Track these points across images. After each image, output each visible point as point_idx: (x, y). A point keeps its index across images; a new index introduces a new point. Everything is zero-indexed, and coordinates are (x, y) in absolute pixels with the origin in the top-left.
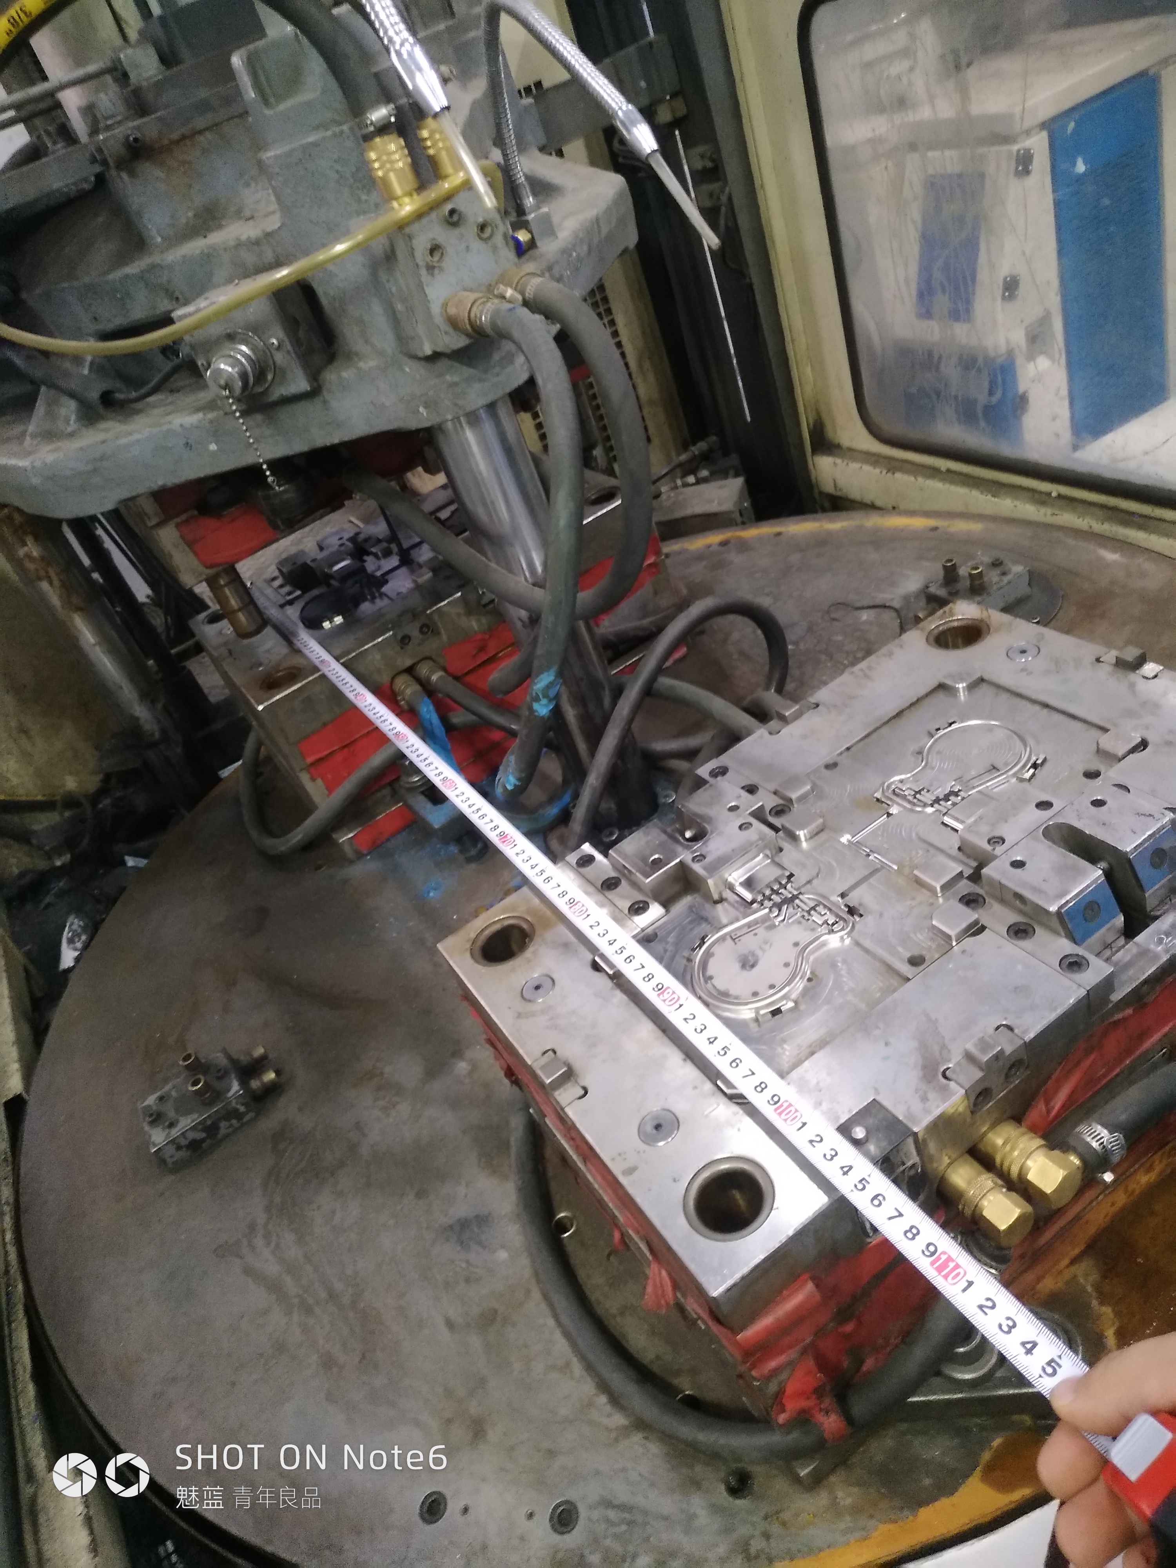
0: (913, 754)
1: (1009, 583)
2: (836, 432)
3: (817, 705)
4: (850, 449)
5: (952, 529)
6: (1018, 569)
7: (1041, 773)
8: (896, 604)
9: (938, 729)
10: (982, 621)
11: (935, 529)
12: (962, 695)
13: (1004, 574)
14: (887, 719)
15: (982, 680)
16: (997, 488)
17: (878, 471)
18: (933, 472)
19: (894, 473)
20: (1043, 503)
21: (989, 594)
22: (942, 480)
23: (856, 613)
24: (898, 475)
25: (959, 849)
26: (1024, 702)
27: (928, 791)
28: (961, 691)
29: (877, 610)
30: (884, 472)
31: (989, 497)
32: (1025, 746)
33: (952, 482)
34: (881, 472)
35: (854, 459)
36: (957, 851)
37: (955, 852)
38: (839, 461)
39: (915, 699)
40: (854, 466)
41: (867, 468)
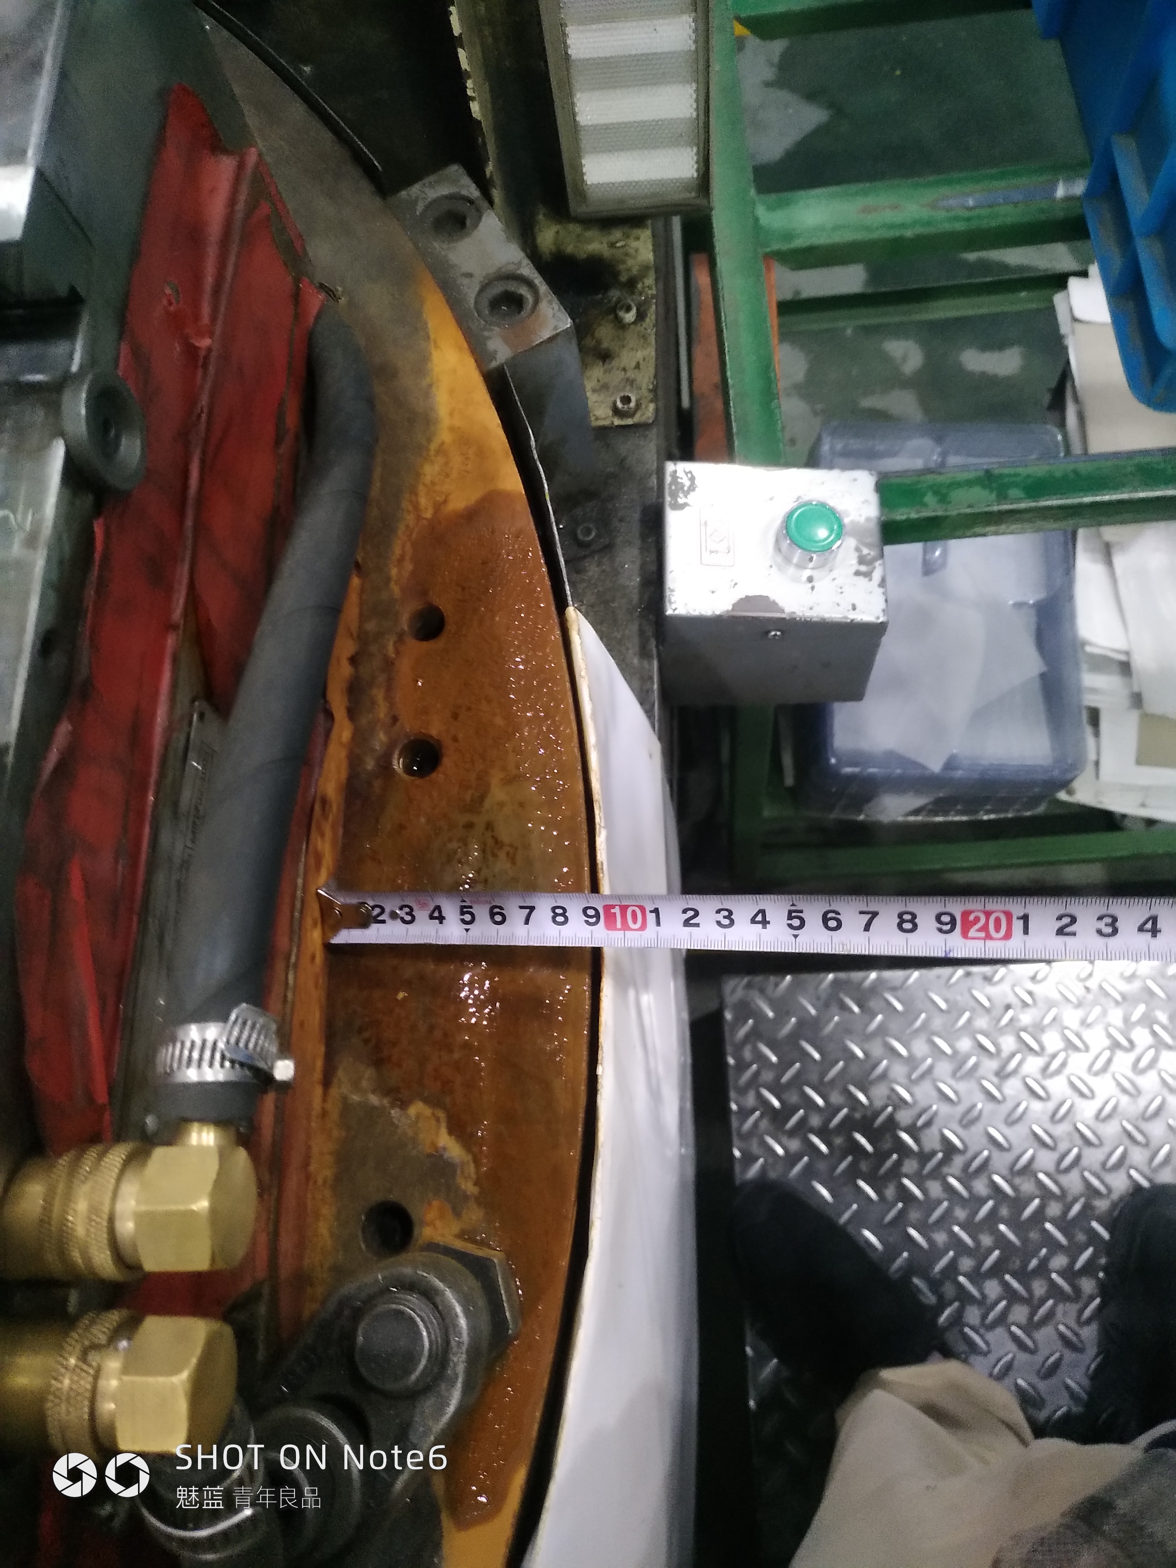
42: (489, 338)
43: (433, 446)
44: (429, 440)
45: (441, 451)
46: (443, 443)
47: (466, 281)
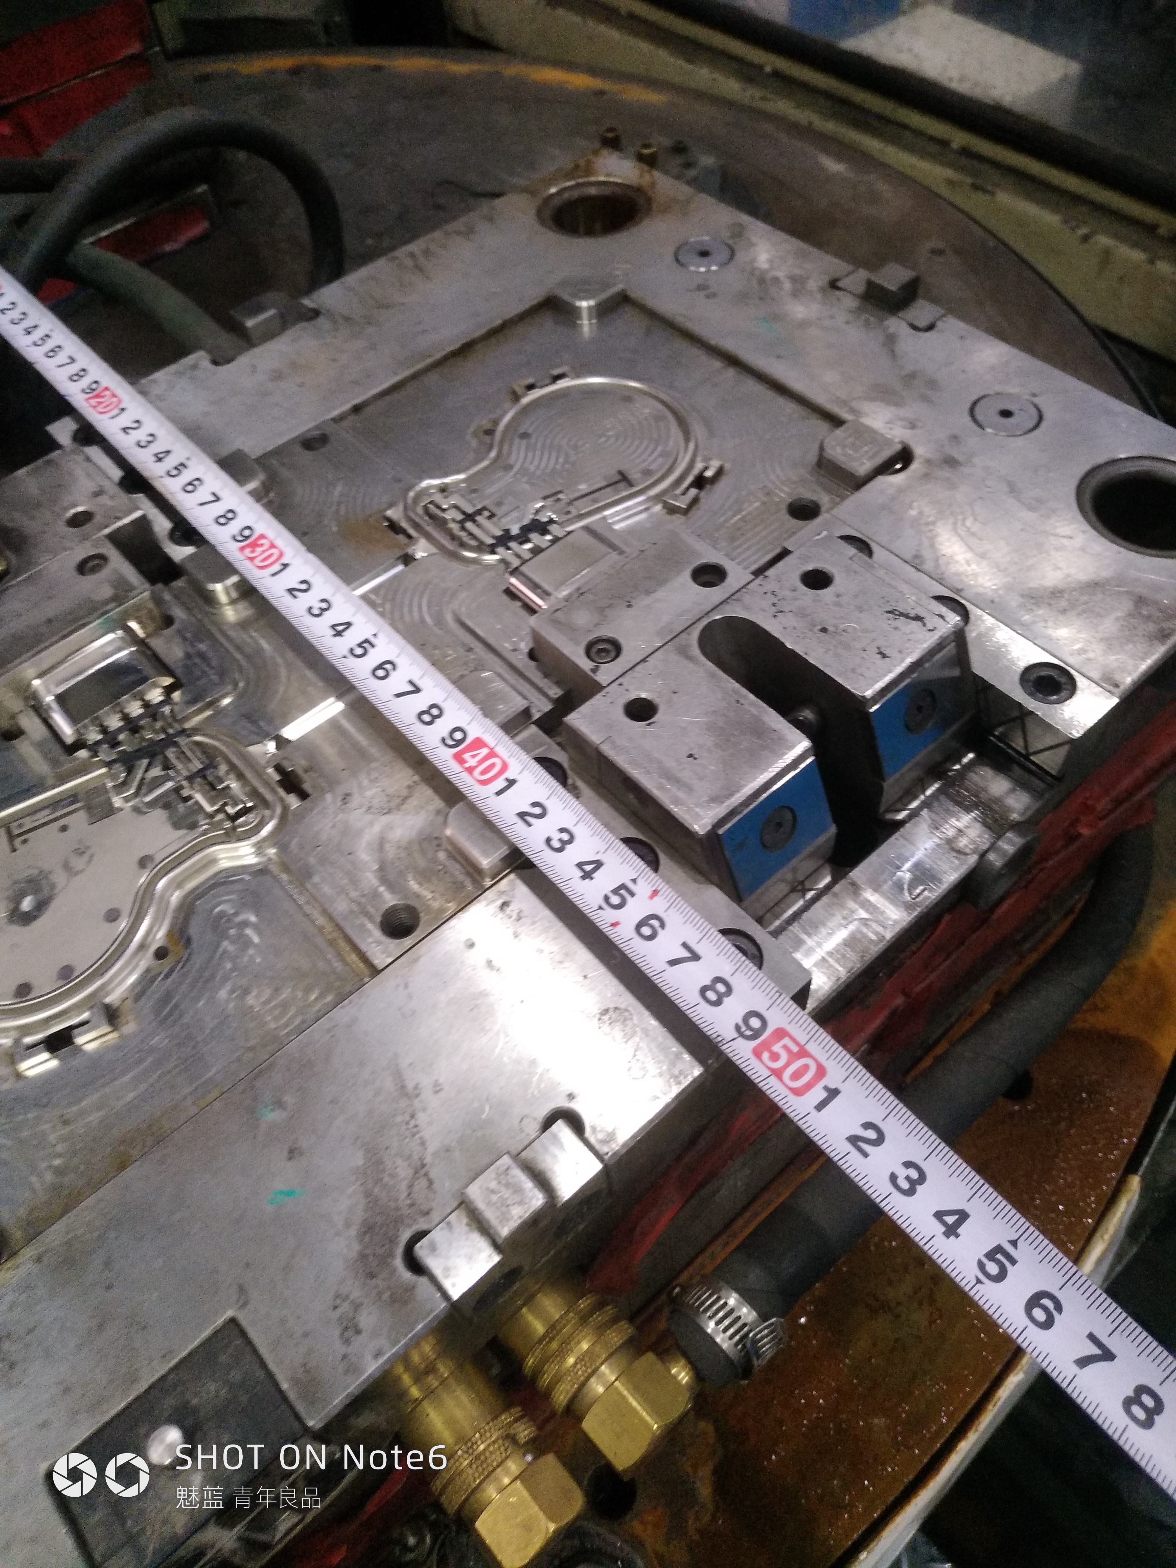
0: (475, 434)
3: (315, 314)
5: (625, 97)
6: (708, 161)
7: (712, 498)
9: (531, 387)
10: (639, 190)
11: (602, 92)
12: (586, 325)
14: (439, 355)
15: (623, 300)
20: (751, 80)
25: (532, 655)
26: (696, 352)
27: (492, 516)
28: (585, 314)
31: (682, 61)
32: (687, 440)
36: (527, 660)
37: (521, 660)
39: (499, 322)
43: (1126, 963)
44: (1126, 956)
45: (1129, 971)
46: (1134, 967)
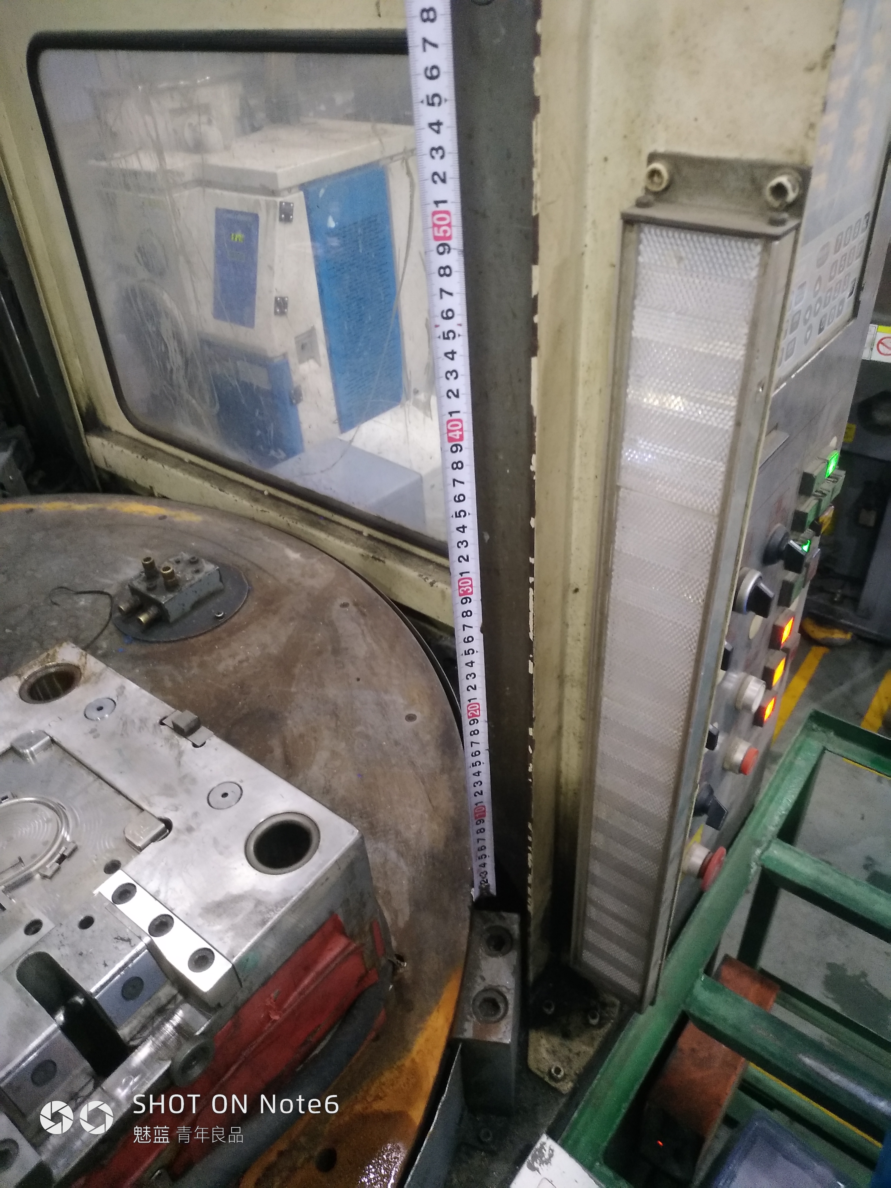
1: (200, 581)
2: (105, 416)
4: (117, 433)
5: (177, 519)
6: (209, 567)
7: (67, 867)
8: (112, 591)
10: (77, 668)
11: (163, 517)
12: (30, 760)
13: (197, 571)
16: (223, 482)
17: (135, 455)
18: (179, 463)
19: (147, 460)
20: (256, 500)
21: (180, 591)
22: (184, 470)
23: (75, 598)
24: (150, 461)
29: (96, 596)
30: (140, 457)
31: (217, 490)
33: (190, 473)
34: (137, 457)
35: (118, 443)
38: (106, 442)
40: (118, 448)
41: (127, 452)
42: (468, 1020)
43: (399, 1063)
44: (399, 1059)
45: (400, 1069)
46: (403, 1065)
47: (479, 980)
